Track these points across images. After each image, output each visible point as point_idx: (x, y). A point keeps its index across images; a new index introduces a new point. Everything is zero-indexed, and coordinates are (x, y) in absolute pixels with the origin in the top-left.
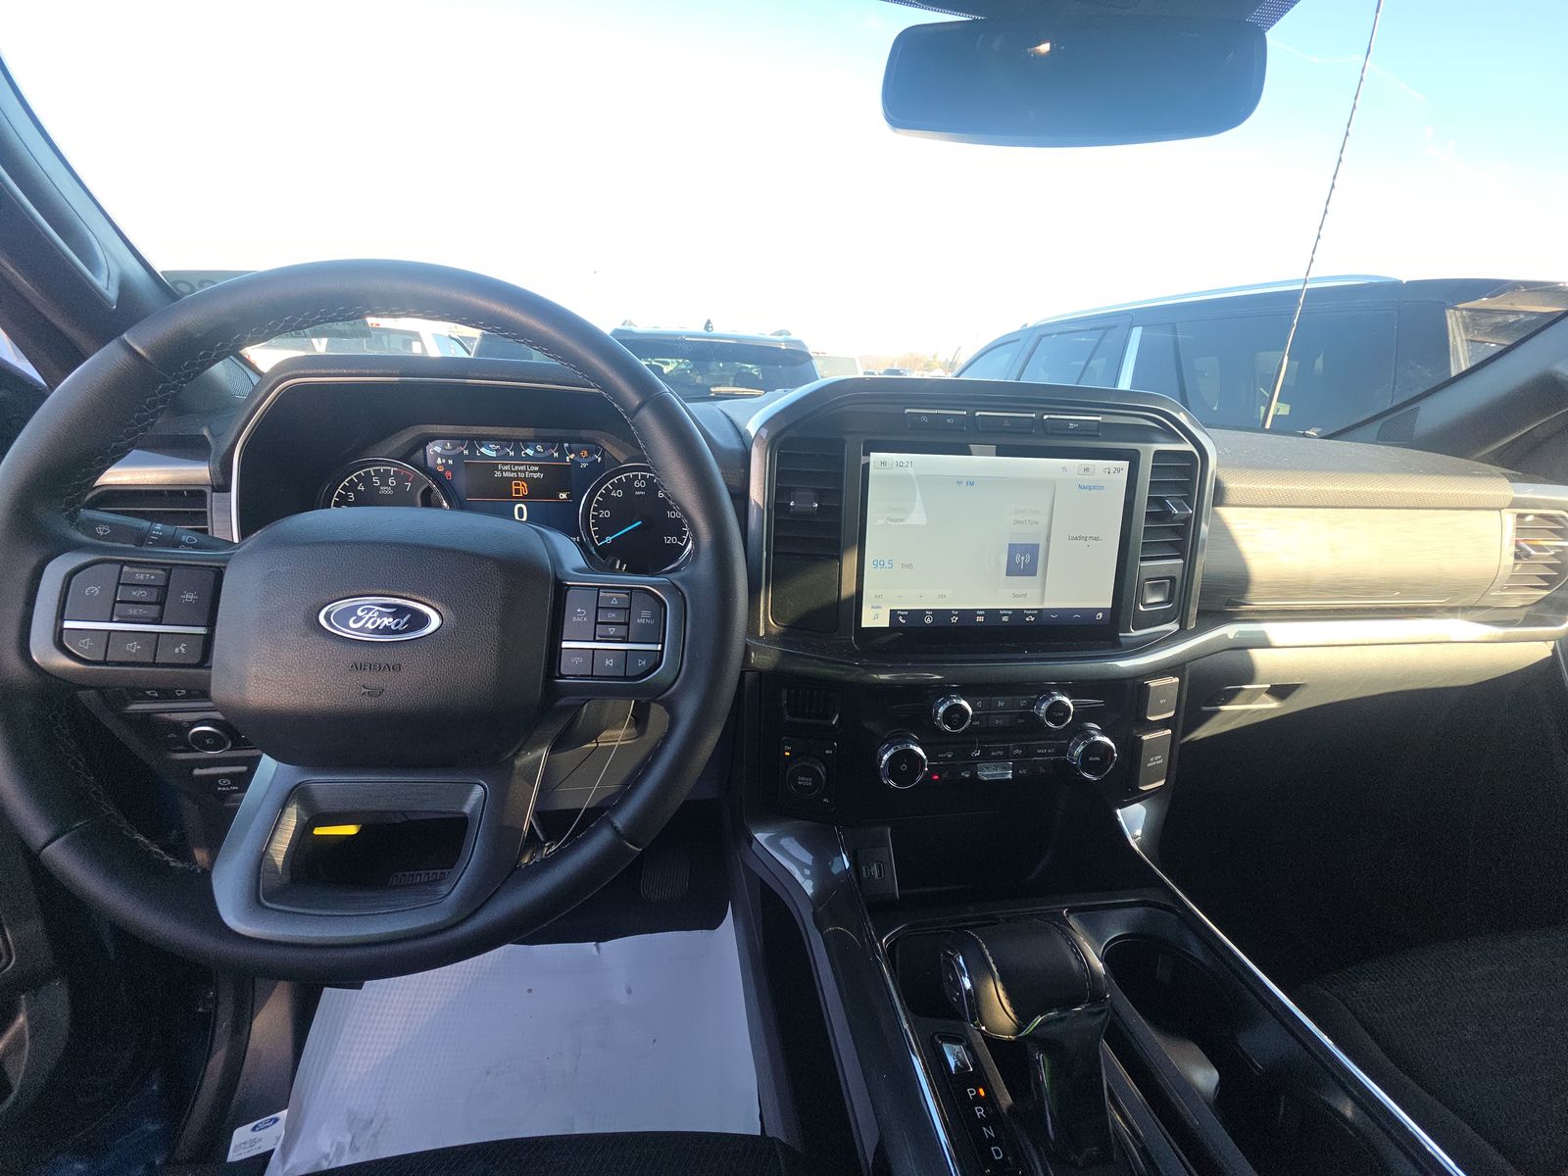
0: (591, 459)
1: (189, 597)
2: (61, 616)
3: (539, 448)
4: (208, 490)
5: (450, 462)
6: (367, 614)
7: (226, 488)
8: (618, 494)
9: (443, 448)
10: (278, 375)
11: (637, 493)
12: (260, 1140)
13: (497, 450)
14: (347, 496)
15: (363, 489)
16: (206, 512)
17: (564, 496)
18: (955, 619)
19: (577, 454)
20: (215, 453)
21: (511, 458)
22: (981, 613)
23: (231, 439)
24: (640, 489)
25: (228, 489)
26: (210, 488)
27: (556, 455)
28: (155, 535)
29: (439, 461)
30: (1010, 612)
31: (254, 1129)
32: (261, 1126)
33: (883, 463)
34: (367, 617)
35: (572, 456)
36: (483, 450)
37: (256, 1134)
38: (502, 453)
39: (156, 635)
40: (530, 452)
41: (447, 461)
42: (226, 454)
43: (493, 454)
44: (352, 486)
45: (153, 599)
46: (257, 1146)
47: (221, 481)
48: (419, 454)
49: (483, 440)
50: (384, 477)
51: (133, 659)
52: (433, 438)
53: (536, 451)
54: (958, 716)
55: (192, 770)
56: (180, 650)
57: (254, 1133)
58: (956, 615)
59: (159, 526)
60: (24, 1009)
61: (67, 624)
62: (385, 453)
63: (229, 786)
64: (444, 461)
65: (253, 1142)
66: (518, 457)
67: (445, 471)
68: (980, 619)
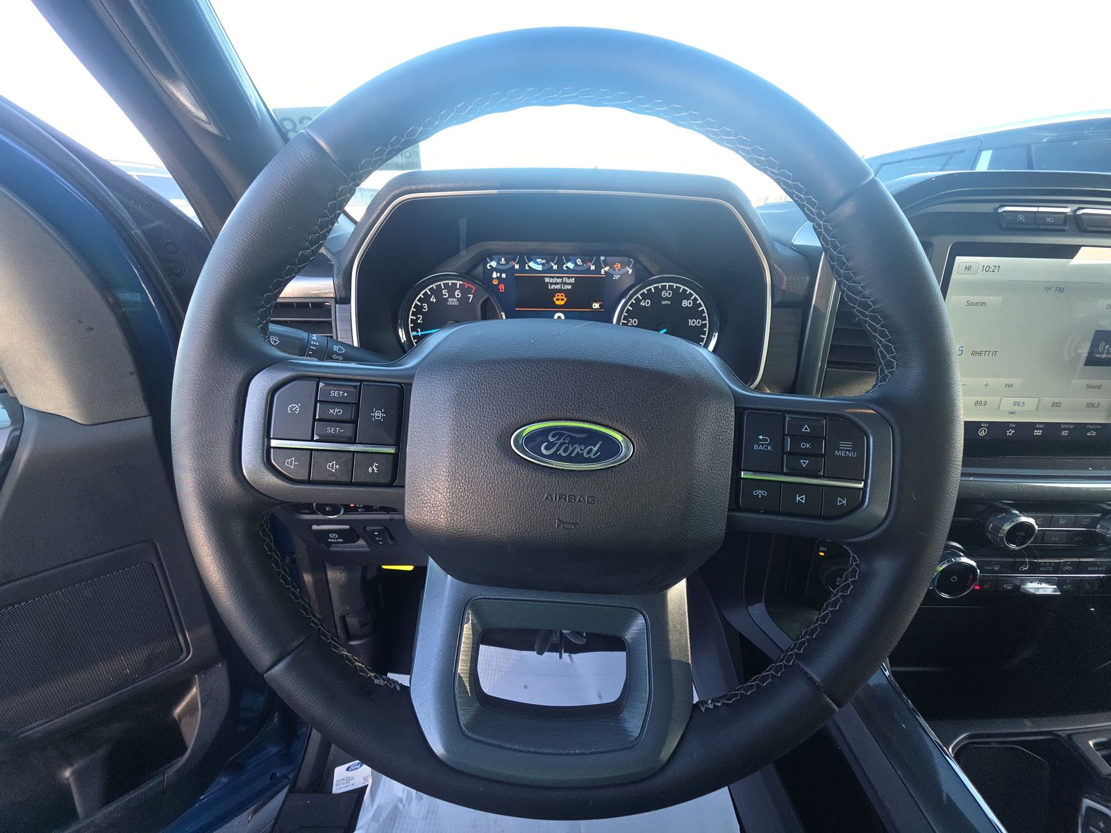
0: (623, 271)
1: (378, 415)
2: (267, 435)
3: (579, 262)
4: (332, 303)
5: (504, 276)
6: (558, 439)
7: (346, 300)
8: (646, 303)
9: (498, 263)
10: (392, 191)
11: (663, 303)
12: (353, 778)
13: (543, 264)
14: (422, 307)
15: (434, 300)
16: (331, 322)
17: (596, 306)
18: (1010, 432)
19: (612, 267)
20: (338, 268)
21: (555, 272)
22: (1041, 426)
23: (351, 254)
24: (667, 299)
25: (349, 302)
26: (333, 301)
27: (593, 268)
28: (314, 345)
29: (495, 275)
30: (1071, 427)
31: (348, 769)
32: (352, 768)
33: (968, 268)
34: (559, 442)
35: (607, 269)
36: (532, 264)
37: (350, 774)
38: (547, 266)
39: (351, 455)
40: (571, 265)
41: (501, 275)
42: (346, 268)
43: (540, 268)
44: (426, 298)
45: (347, 417)
46: (351, 782)
47: (343, 294)
48: (480, 269)
49: (532, 255)
50: (451, 290)
51: (333, 479)
52: (491, 255)
53: (576, 264)
54: (1023, 534)
55: (311, 526)
56: (373, 470)
57: (348, 772)
58: (1013, 428)
59: (314, 337)
60: (197, 683)
61: (274, 443)
62: (454, 268)
63: (337, 539)
64: (499, 275)
65: (349, 779)
66: (560, 270)
67: (499, 284)
68: (1038, 433)
